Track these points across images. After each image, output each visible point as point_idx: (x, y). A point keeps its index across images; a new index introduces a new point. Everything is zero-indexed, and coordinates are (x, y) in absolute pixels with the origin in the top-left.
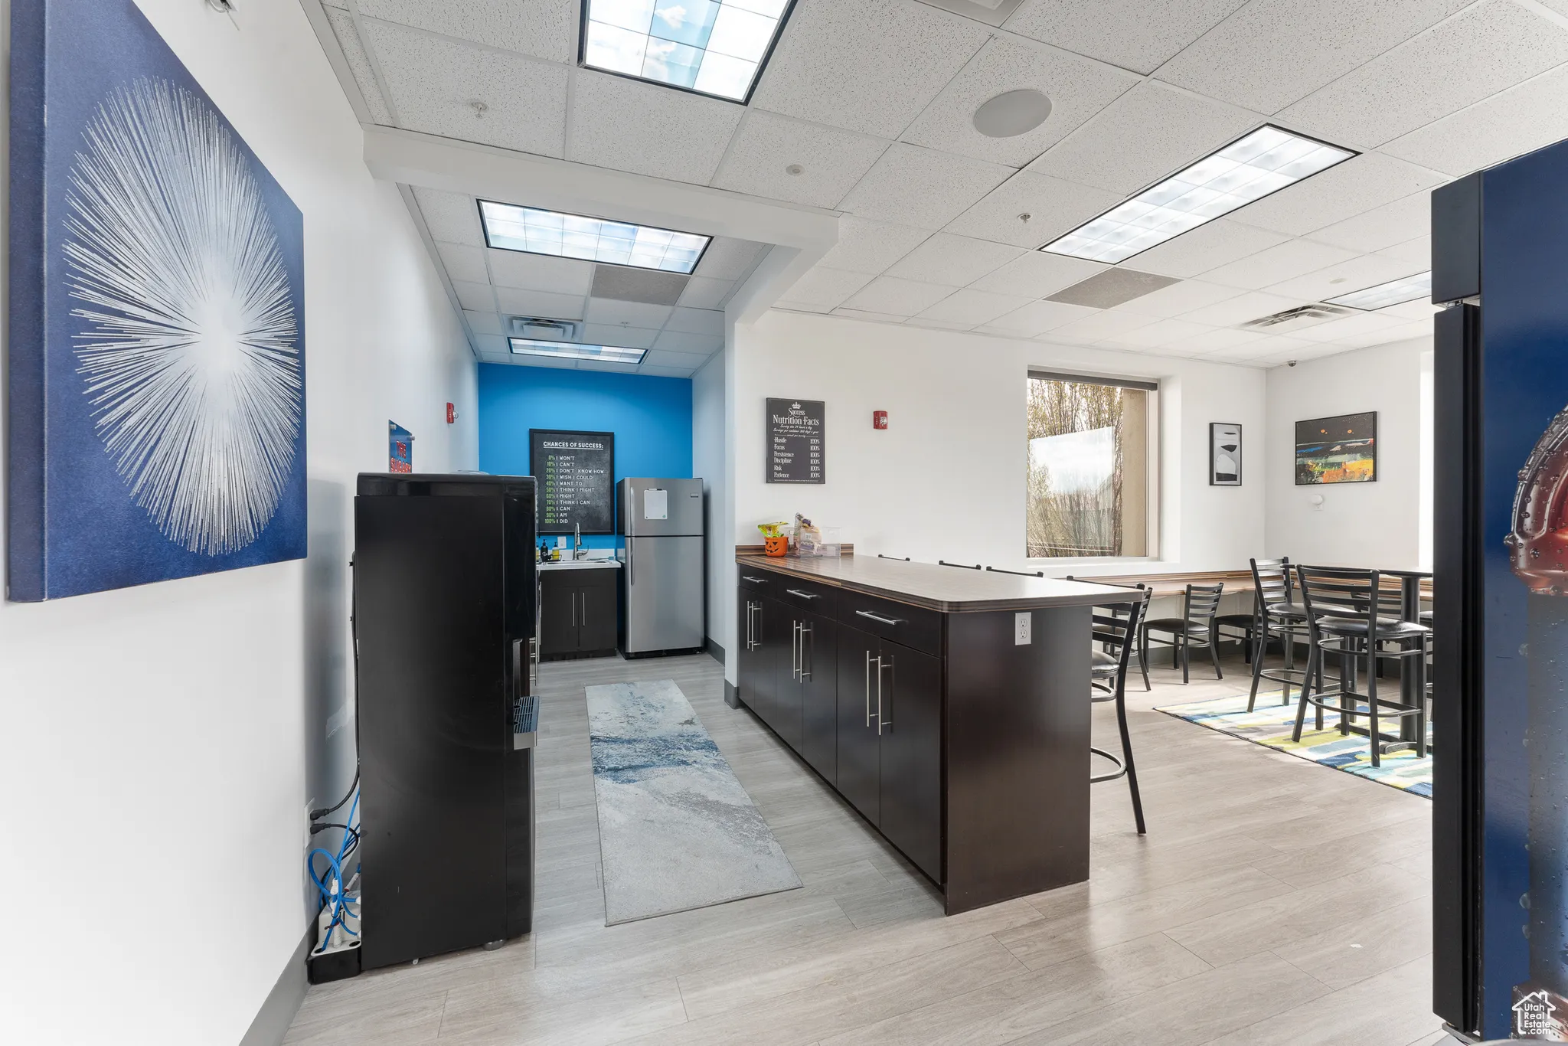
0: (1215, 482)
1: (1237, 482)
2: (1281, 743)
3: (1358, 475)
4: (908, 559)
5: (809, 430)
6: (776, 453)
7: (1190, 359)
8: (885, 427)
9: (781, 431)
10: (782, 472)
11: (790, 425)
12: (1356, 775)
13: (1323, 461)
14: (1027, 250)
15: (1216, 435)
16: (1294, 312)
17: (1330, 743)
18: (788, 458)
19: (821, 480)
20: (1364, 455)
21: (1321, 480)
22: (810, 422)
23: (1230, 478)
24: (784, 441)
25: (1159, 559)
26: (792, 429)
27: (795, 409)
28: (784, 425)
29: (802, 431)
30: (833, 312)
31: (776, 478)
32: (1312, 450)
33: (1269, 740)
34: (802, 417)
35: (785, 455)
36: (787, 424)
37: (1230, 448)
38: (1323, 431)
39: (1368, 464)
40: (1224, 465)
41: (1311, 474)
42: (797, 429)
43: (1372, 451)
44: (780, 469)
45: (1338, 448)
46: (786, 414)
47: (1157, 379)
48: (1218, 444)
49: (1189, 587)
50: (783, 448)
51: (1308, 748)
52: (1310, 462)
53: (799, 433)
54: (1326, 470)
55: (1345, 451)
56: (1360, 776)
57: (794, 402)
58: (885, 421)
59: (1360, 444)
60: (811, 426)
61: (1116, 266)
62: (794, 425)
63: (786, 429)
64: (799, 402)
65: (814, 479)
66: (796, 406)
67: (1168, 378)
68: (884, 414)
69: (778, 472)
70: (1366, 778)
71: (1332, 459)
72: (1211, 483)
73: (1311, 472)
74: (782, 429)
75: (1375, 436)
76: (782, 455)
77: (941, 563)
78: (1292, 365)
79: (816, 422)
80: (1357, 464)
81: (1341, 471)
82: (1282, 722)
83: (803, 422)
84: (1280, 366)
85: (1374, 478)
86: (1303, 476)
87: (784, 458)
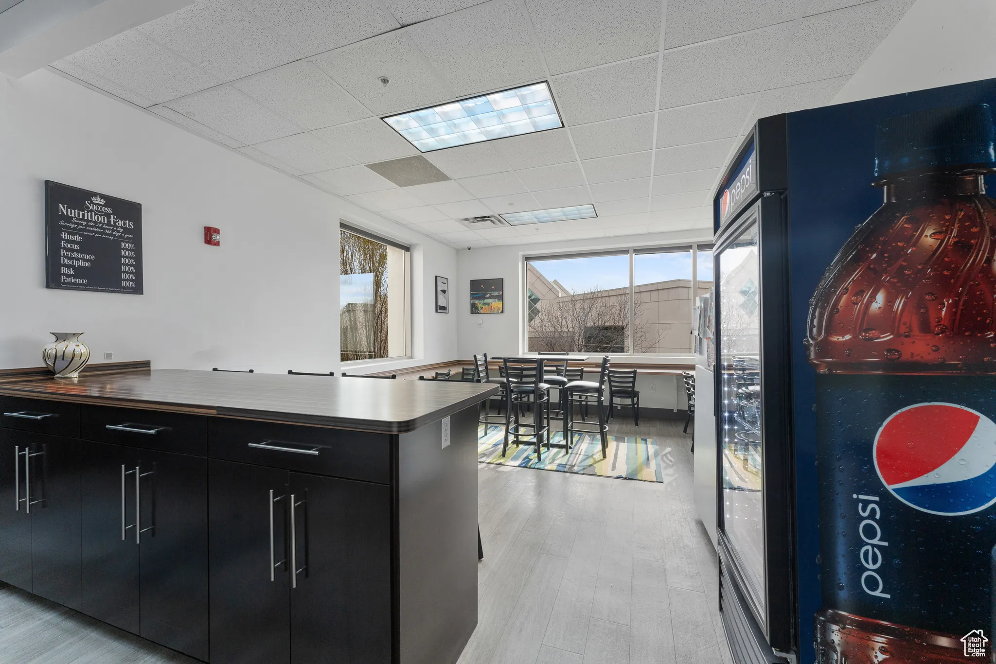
0: (438, 311)
1: (446, 311)
2: (498, 460)
3: (496, 310)
4: (251, 371)
5: (118, 232)
6: (63, 252)
7: (428, 236)
8: (217, 244)
9: (73, 226)
10: (75, 276)
11: (88, 221)
12: (536, 469)
13: (482, 302)
14: (373, 115)
15: (439, 283)
16: (484, 218)
17: (515, 454)
18: (87, 261)
19: (138, 289)
20: (499, 300)
21: (482, 311)
22: (121, 223)
23: (443, 308)
24: (78, 238)
25: (411, 357)
26: (92, 227)
27: (96, 204)
28: (77, 219)
29: (107, 231)
30: (155, 110)
31: (64, 283)
32: (477, 296)
33: (493, 459)
34: (108, 216)
35: (80, 256)
36: (83, 219)
37: (444, 291)
38: (482, 286)
39: (500, 304)
40: (441, 303)
41: (477, 308)
42: (99, 228)
43: (501, 298)
44: (72, 272)
45: (488, 295)
46: (82, 208)
47: (410, 245)
48: (439, 289)
49: (437, 374)
50: (76, 247)
51: (510, 459)
52: (477, 302)
53: (103, 233)
54: (483, 306)
55: (491, 297)
56: (538, 469)
57: (95, 195)
58: (218, 237)
59: (497, 294)
60: (122, 227)
61: (423, 155)
62: (95, 222)
63: (82, 225)
64: (102, 196)
65: (127, 288)
66: (97, 200)
67: (416, 245)
68: (217, 231)
69: (68, 276)
70: (540, 469)
71: (486, 301)
72: (436, 311)
73: (477, 307)
74: (73, 223)
75: (503, 291)
76: (75, 255)
77: (290, 372)
78: (469, 249)
79: (130, 225)
80: (495, 304)
81: (490, 307)
82: (490, 446)
83: (109, 222)
84: (464, 249)
85: (502, 312)
86: (474, 309)
87: (78, 259)
